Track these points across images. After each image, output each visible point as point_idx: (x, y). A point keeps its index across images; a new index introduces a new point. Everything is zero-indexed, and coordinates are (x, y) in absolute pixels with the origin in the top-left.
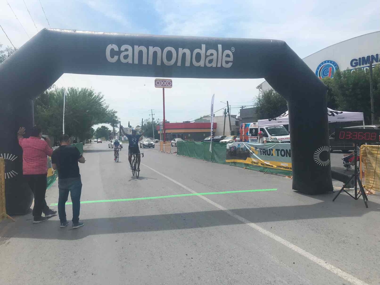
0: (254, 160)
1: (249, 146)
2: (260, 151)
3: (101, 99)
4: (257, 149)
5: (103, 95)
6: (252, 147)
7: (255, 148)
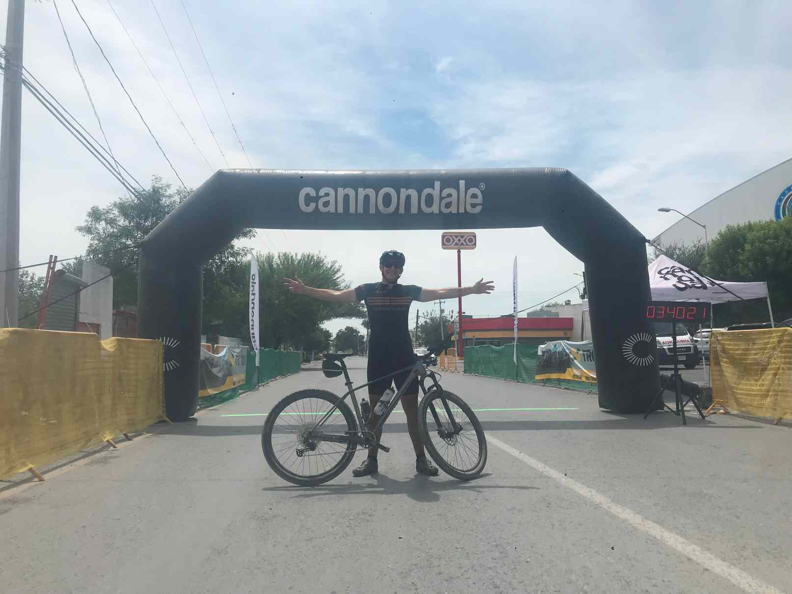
0: (577, 373)
1: (568, 346)
2: (584, 354)
3: (336, 272)
4: (579, 351)
5: (341, 267)
6: (572, 349)
7: (578, 350)
